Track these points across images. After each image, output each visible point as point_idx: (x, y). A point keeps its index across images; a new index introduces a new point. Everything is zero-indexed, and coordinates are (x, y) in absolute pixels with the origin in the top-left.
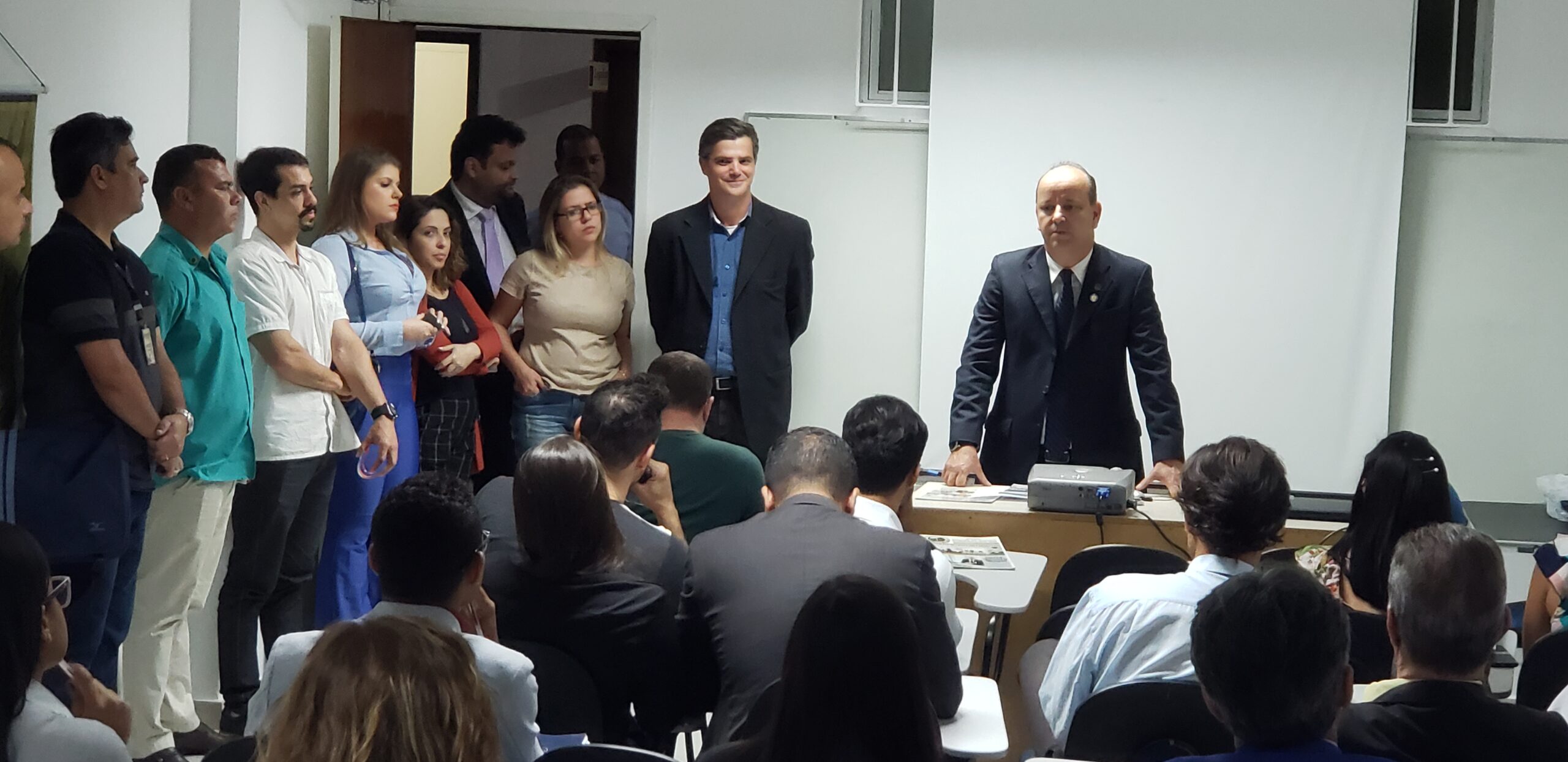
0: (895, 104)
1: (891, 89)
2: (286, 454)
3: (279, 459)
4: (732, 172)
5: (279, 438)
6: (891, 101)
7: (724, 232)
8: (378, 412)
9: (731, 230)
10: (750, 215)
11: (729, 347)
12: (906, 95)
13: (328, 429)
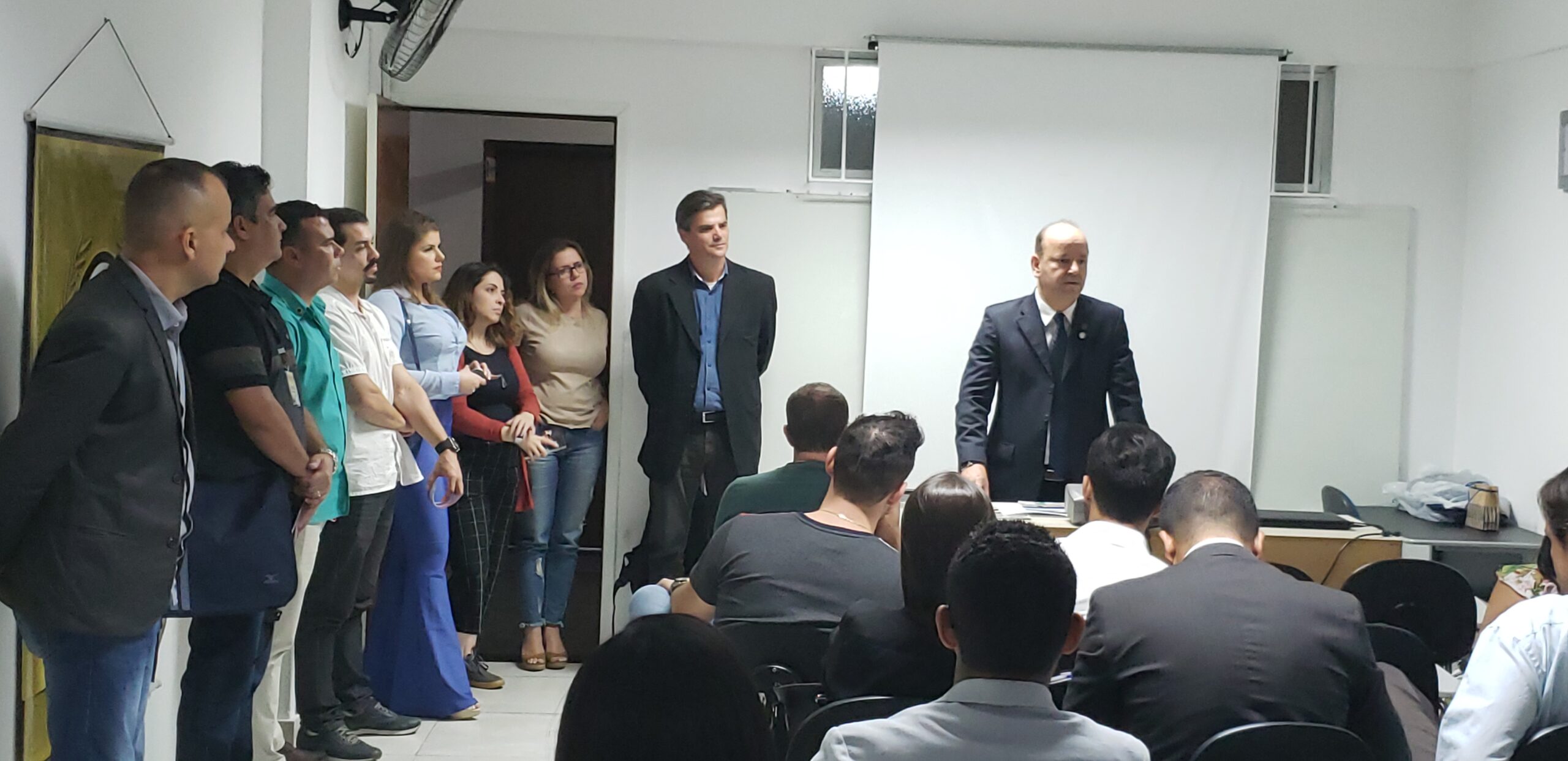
0: (843, 179)
1: (839, 167)
2: (365, 489)
3: (359, 494)
4: (715, 237)
5: (358, 475)
6: (839, 177)
7: (706, 288)
8: (441, 448)
9: (711, 286)
10: (727, 272)
11: (717, 386)
12: (850, 171)
13: (397, 465)
